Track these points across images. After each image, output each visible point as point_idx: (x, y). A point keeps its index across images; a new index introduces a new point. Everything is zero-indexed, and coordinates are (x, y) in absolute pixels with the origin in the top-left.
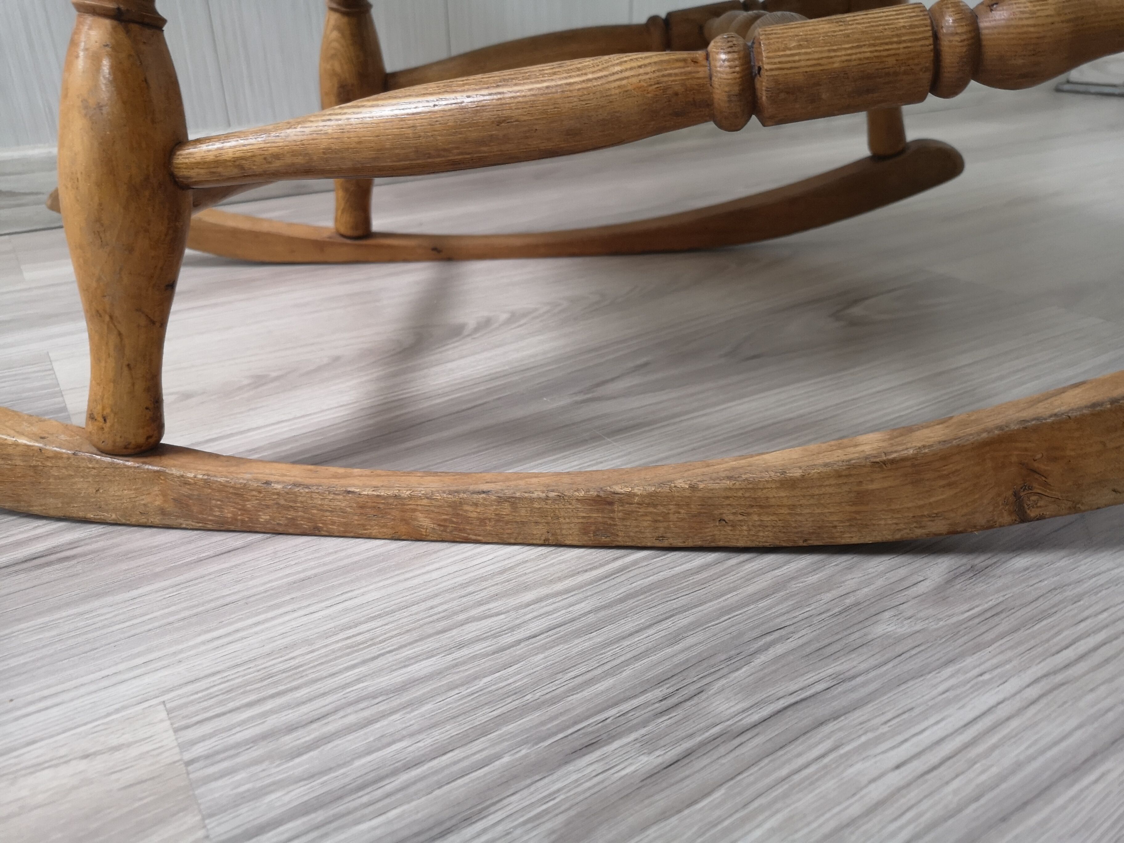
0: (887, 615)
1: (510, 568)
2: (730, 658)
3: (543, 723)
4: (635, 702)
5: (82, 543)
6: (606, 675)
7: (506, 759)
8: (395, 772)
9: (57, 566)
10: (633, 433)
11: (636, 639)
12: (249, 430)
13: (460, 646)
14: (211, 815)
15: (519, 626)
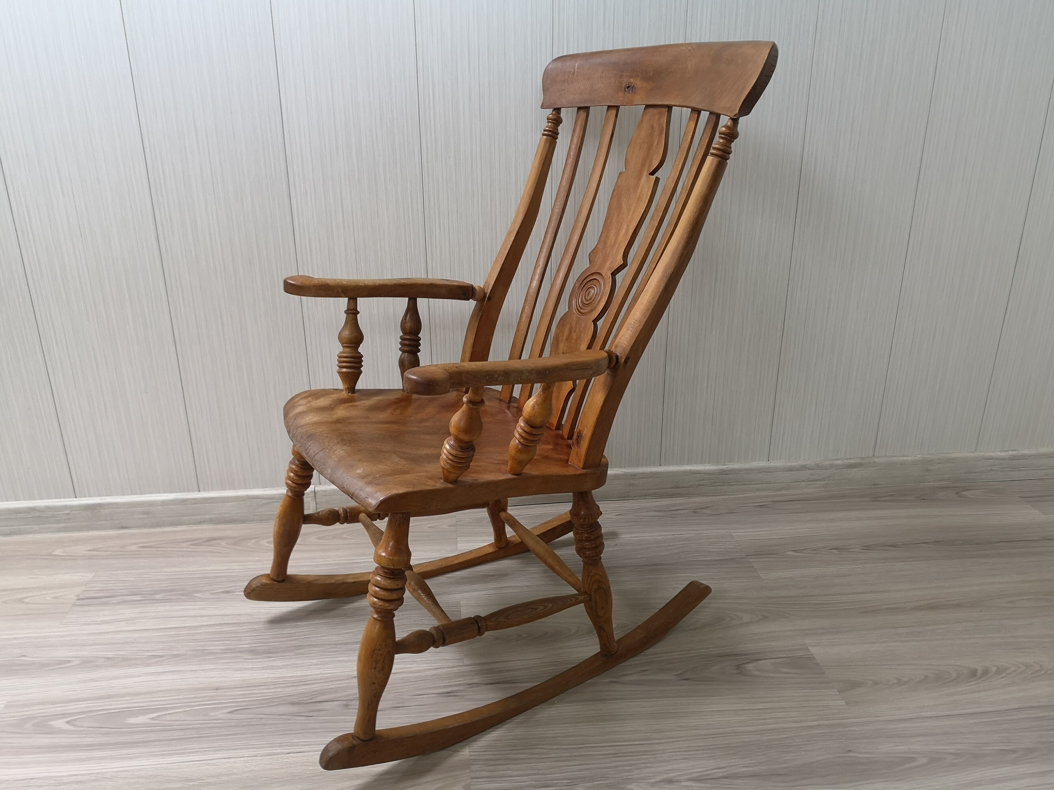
0: (635, 784)
1: (555, 737)
2: (589, 780)
3: (540, 778)
4: (561, 782)
5: (459, 691)
6: (560, 773)
7: (529, 783)
8: (507, 777)
9: (453, 697)
10: (580, 703)
11: (573, 767)
12: (510, 661)
13: (533, 754)
14: (472, 772)
15: (548, 754)
